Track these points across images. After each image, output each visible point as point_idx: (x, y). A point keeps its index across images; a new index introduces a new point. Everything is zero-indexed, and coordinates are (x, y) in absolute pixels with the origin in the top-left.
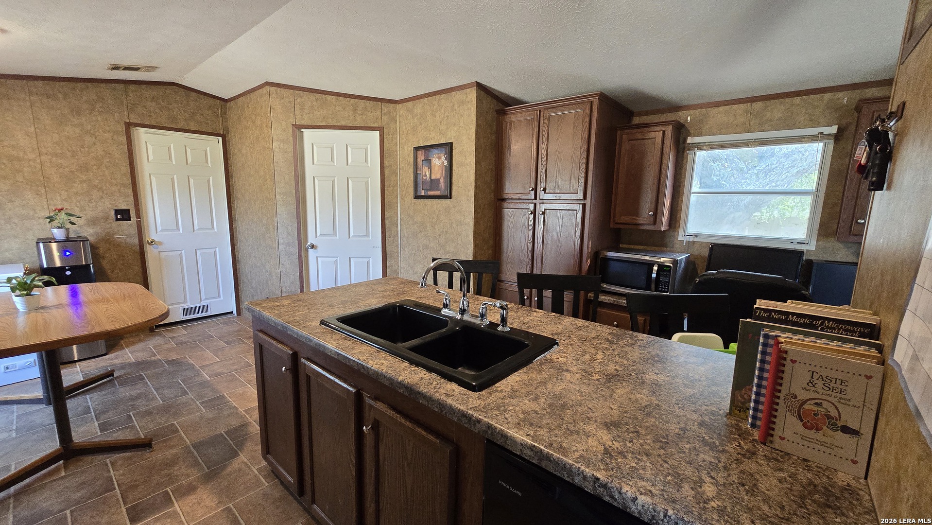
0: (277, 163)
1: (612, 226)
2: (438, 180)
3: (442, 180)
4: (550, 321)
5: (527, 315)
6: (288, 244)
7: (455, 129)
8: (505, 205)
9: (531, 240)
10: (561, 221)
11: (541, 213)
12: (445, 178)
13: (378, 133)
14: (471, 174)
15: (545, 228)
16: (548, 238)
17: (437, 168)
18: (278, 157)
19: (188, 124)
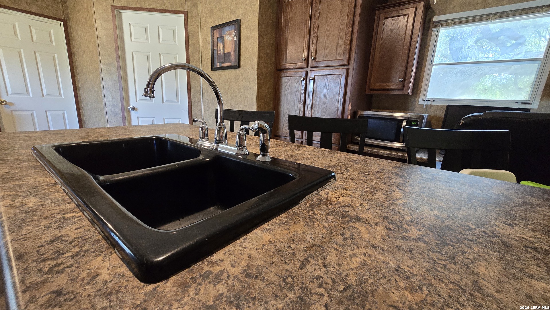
0: (100, 38)
1: (367, 92)
2: (229, 53)
3: (232, 54)
4: (321, 155)
5: (296, 150)
6: (113, 106)
7: (243, 7)
8: (283, 74)
9: (303, 102)
10: (328, 84)
11: (311, 79)
12: (235, 52)
13: (182, 17)
14: (255, 45)
15: (314, 92)
16: (317, 99)
17: (228, 43)
18: (101, 32)
19: (30, 7)
